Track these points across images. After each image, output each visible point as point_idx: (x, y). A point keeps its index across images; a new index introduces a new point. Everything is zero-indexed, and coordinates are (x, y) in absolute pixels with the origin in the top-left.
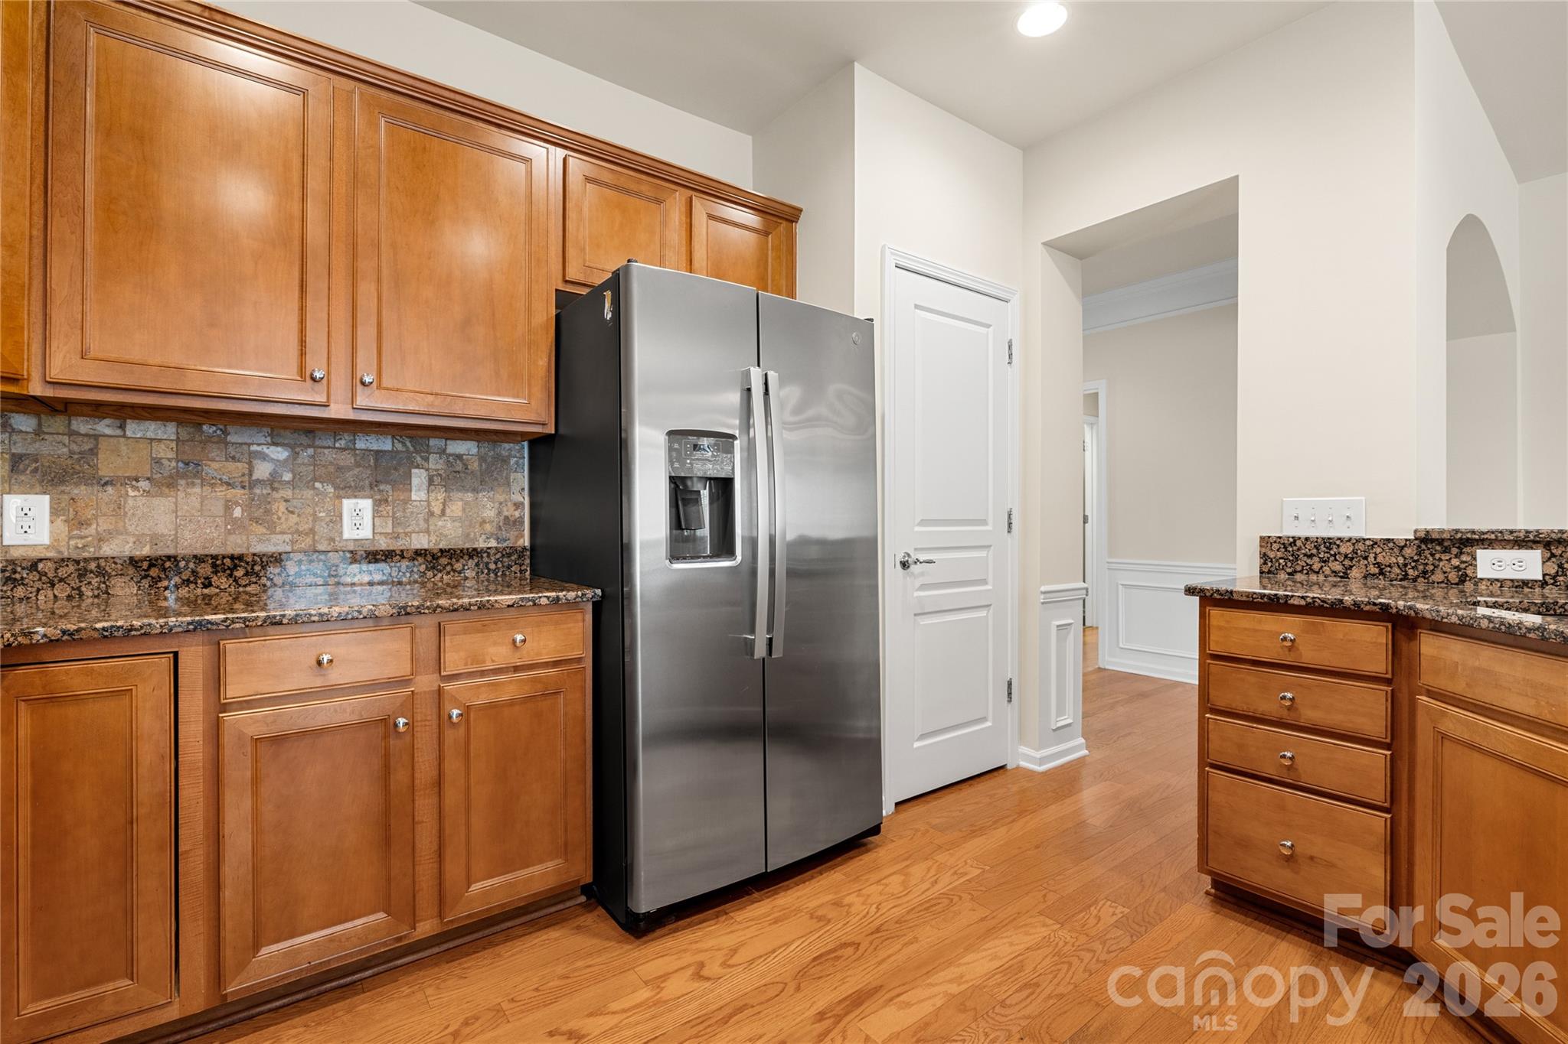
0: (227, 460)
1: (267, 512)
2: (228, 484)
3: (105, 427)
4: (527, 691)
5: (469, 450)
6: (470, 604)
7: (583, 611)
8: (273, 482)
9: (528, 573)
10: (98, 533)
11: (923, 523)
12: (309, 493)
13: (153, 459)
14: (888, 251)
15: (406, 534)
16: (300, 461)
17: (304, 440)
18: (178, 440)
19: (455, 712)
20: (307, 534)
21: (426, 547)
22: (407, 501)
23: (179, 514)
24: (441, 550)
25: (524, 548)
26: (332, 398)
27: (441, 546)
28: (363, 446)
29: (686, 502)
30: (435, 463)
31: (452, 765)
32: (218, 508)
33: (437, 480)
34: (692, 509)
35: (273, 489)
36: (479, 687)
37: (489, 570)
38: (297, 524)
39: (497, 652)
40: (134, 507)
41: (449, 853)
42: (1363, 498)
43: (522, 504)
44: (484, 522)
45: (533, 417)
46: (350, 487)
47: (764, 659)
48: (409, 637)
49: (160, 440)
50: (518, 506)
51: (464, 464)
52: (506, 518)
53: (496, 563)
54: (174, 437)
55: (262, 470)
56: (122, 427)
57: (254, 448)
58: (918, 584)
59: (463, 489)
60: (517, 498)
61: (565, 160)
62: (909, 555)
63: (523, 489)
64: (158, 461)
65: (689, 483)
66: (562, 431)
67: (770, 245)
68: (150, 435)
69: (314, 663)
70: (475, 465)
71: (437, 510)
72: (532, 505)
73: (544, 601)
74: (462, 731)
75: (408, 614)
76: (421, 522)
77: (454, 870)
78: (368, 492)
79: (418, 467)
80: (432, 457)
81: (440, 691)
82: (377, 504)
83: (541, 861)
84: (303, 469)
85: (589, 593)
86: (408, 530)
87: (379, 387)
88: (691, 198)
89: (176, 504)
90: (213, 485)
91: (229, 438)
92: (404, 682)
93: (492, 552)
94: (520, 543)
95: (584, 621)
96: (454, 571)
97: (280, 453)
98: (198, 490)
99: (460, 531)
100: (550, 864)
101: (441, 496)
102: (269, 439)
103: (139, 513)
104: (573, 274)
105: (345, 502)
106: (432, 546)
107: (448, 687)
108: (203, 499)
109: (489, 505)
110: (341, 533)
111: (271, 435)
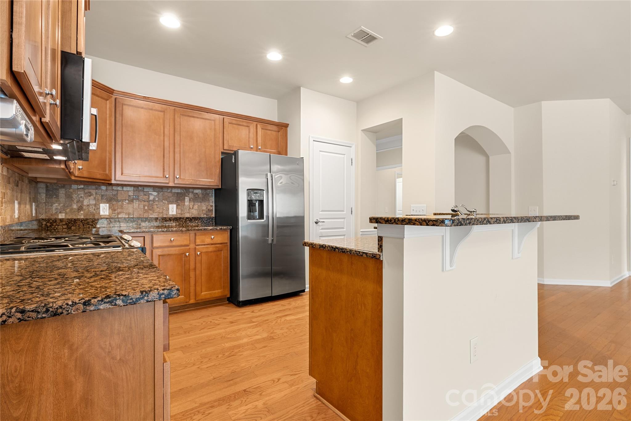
0: (144, 195)
1: (153, 208)
2: (144, 201)
3: (119, 188)
4: (214, 249)
5: (199, 192)
6: (202, 229)
7: (228, 232)
8: (154, 200)
9: (214, 224)
10: (118, 212)
11: (322, 211)
12: (162, 203)
13: (129, 195)
14: (310, 137)
15: (184, 213)
16: (160, 195)
17: (161, 190)
18: (134, 191)
19: (199, 253)
20: (161, 213)
21: (189, 217)
22: (184, 205)
23: (134, 208)
24: (192, 217)
25: (213, 217)
26: (170, 181)
27: (192, 216)
28: (174, 192)
29: (252, 206)
30: (191, 195)
31: (198, 265)
32: (142, 206)
33: (191, 200)
34: (254, 207)
35: (154, 202)
36: (204, 248)
37: (204, 223)
38: (159, 211)
39: (208, 240)
40: (125, 207)
41: (197, 284)
42: (426, 205)
43: (213, 206)
44: (203, 210)
45: (216, 184)
46: (171, 201)
47: (271, 244)
48: (189, 236)
49: (130, 191)
50: (212, 206)
51: (198, 195)
52: (209, 209)
53: (206, 221)
54: (133, 190)
55: (151, 198)
56: (123, 188)
57: (150, 192)
58: (321, 228)
59: (198, 202)
60: (211, 204)
61: (223, 118)
62: (318, 220)
63: (213, 202)
64: (130, 196)
65: (253, 201)
66: (223, 187)
67: (279, 135)
68: (128, 190)
69: (170, 240)
70: (201, 196)
71: (191, 207)
72: (215, 206)
73: (218, 229)
74: (200, 257)
75: (189, 230)
76: (188, 210)
77: (198, 289)
78: (175, 203)
79: (187, 196)
80: (190, 194)
81: (195, 248)
82: (177, 206)
83: (218, 290)
84: (160, 197)
85: (229, 227)
86: (185, 212)
87: (180, 179)
88: (257, 124)
89: (133, 206)
90: (141, 201)
91: (144, 190)
92: (188, 246)
93: (205, 218)
94: (212, 216)
95: (228, 234)
96: (196, 223)
97: (155, 194)
98: (138, 202)
99: (197, 213)
100: (220, 291)
101: (192, 204)
102: (153, 190)
103: (126, 208)
104: (226, 147)
105: (170, 205)
106: (190, 216)
107: (197, 247)
108: (139, 204)
109: (204, 206)
110: (169, 213)
111: (153, 189)
